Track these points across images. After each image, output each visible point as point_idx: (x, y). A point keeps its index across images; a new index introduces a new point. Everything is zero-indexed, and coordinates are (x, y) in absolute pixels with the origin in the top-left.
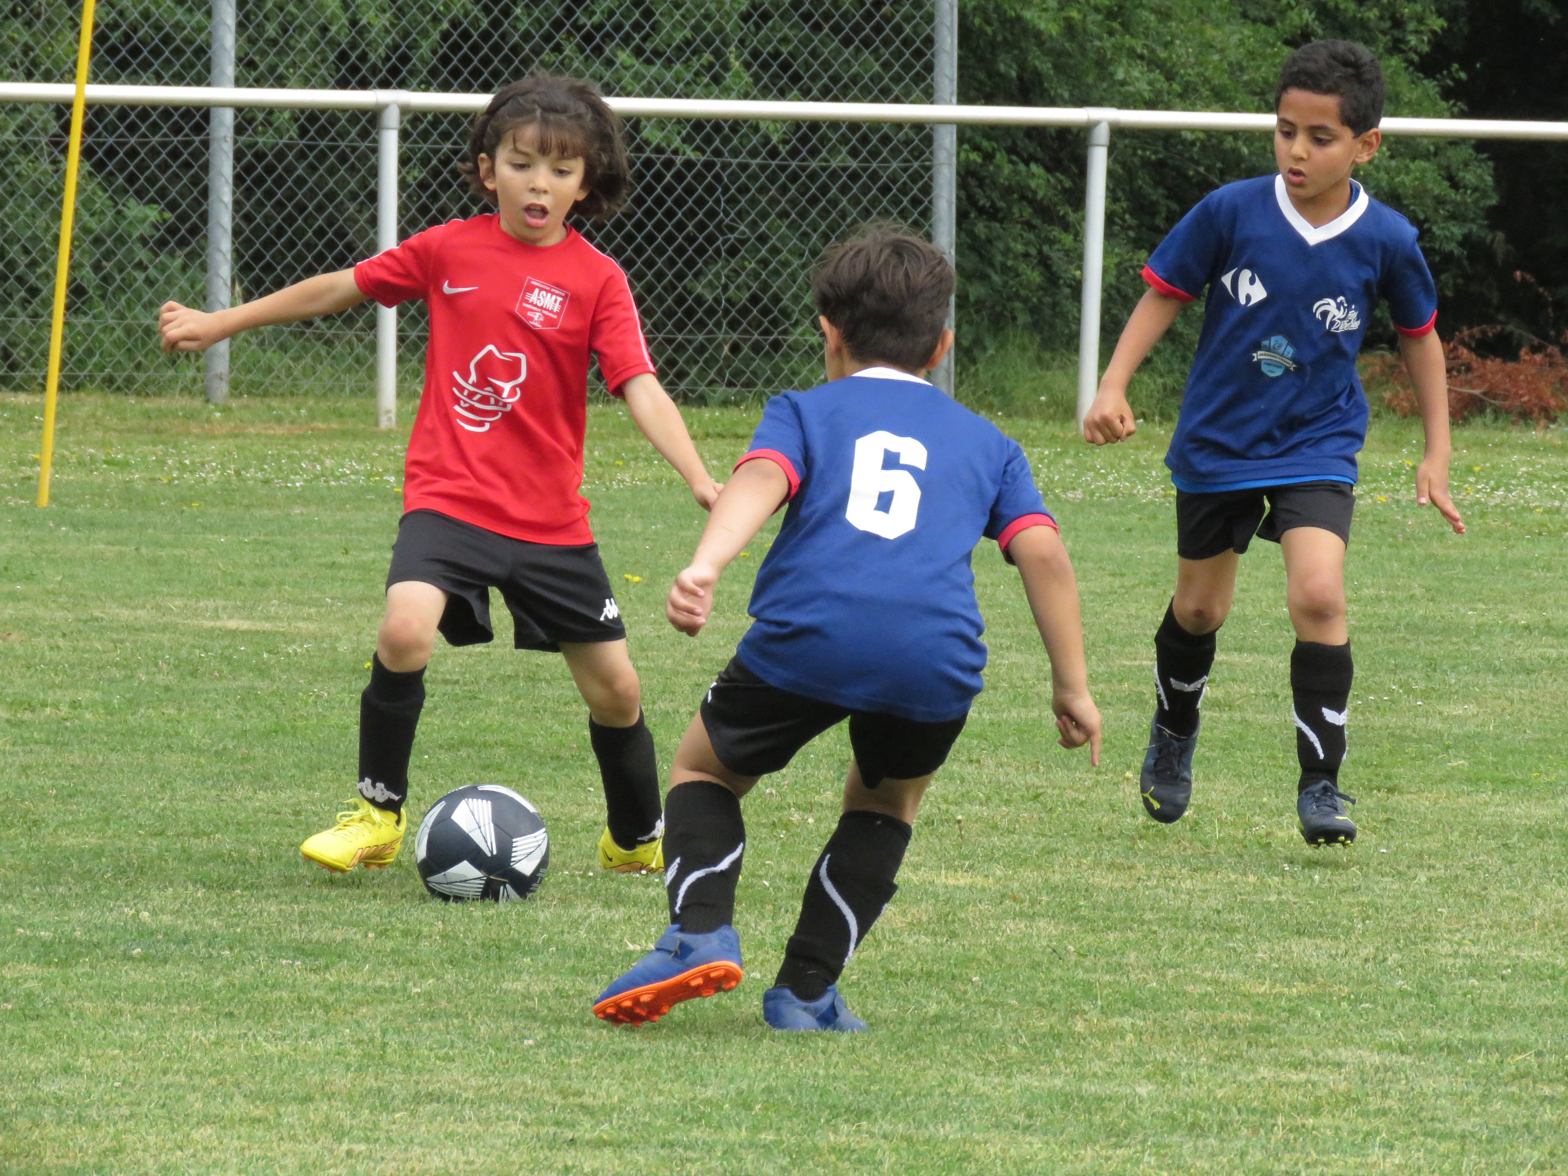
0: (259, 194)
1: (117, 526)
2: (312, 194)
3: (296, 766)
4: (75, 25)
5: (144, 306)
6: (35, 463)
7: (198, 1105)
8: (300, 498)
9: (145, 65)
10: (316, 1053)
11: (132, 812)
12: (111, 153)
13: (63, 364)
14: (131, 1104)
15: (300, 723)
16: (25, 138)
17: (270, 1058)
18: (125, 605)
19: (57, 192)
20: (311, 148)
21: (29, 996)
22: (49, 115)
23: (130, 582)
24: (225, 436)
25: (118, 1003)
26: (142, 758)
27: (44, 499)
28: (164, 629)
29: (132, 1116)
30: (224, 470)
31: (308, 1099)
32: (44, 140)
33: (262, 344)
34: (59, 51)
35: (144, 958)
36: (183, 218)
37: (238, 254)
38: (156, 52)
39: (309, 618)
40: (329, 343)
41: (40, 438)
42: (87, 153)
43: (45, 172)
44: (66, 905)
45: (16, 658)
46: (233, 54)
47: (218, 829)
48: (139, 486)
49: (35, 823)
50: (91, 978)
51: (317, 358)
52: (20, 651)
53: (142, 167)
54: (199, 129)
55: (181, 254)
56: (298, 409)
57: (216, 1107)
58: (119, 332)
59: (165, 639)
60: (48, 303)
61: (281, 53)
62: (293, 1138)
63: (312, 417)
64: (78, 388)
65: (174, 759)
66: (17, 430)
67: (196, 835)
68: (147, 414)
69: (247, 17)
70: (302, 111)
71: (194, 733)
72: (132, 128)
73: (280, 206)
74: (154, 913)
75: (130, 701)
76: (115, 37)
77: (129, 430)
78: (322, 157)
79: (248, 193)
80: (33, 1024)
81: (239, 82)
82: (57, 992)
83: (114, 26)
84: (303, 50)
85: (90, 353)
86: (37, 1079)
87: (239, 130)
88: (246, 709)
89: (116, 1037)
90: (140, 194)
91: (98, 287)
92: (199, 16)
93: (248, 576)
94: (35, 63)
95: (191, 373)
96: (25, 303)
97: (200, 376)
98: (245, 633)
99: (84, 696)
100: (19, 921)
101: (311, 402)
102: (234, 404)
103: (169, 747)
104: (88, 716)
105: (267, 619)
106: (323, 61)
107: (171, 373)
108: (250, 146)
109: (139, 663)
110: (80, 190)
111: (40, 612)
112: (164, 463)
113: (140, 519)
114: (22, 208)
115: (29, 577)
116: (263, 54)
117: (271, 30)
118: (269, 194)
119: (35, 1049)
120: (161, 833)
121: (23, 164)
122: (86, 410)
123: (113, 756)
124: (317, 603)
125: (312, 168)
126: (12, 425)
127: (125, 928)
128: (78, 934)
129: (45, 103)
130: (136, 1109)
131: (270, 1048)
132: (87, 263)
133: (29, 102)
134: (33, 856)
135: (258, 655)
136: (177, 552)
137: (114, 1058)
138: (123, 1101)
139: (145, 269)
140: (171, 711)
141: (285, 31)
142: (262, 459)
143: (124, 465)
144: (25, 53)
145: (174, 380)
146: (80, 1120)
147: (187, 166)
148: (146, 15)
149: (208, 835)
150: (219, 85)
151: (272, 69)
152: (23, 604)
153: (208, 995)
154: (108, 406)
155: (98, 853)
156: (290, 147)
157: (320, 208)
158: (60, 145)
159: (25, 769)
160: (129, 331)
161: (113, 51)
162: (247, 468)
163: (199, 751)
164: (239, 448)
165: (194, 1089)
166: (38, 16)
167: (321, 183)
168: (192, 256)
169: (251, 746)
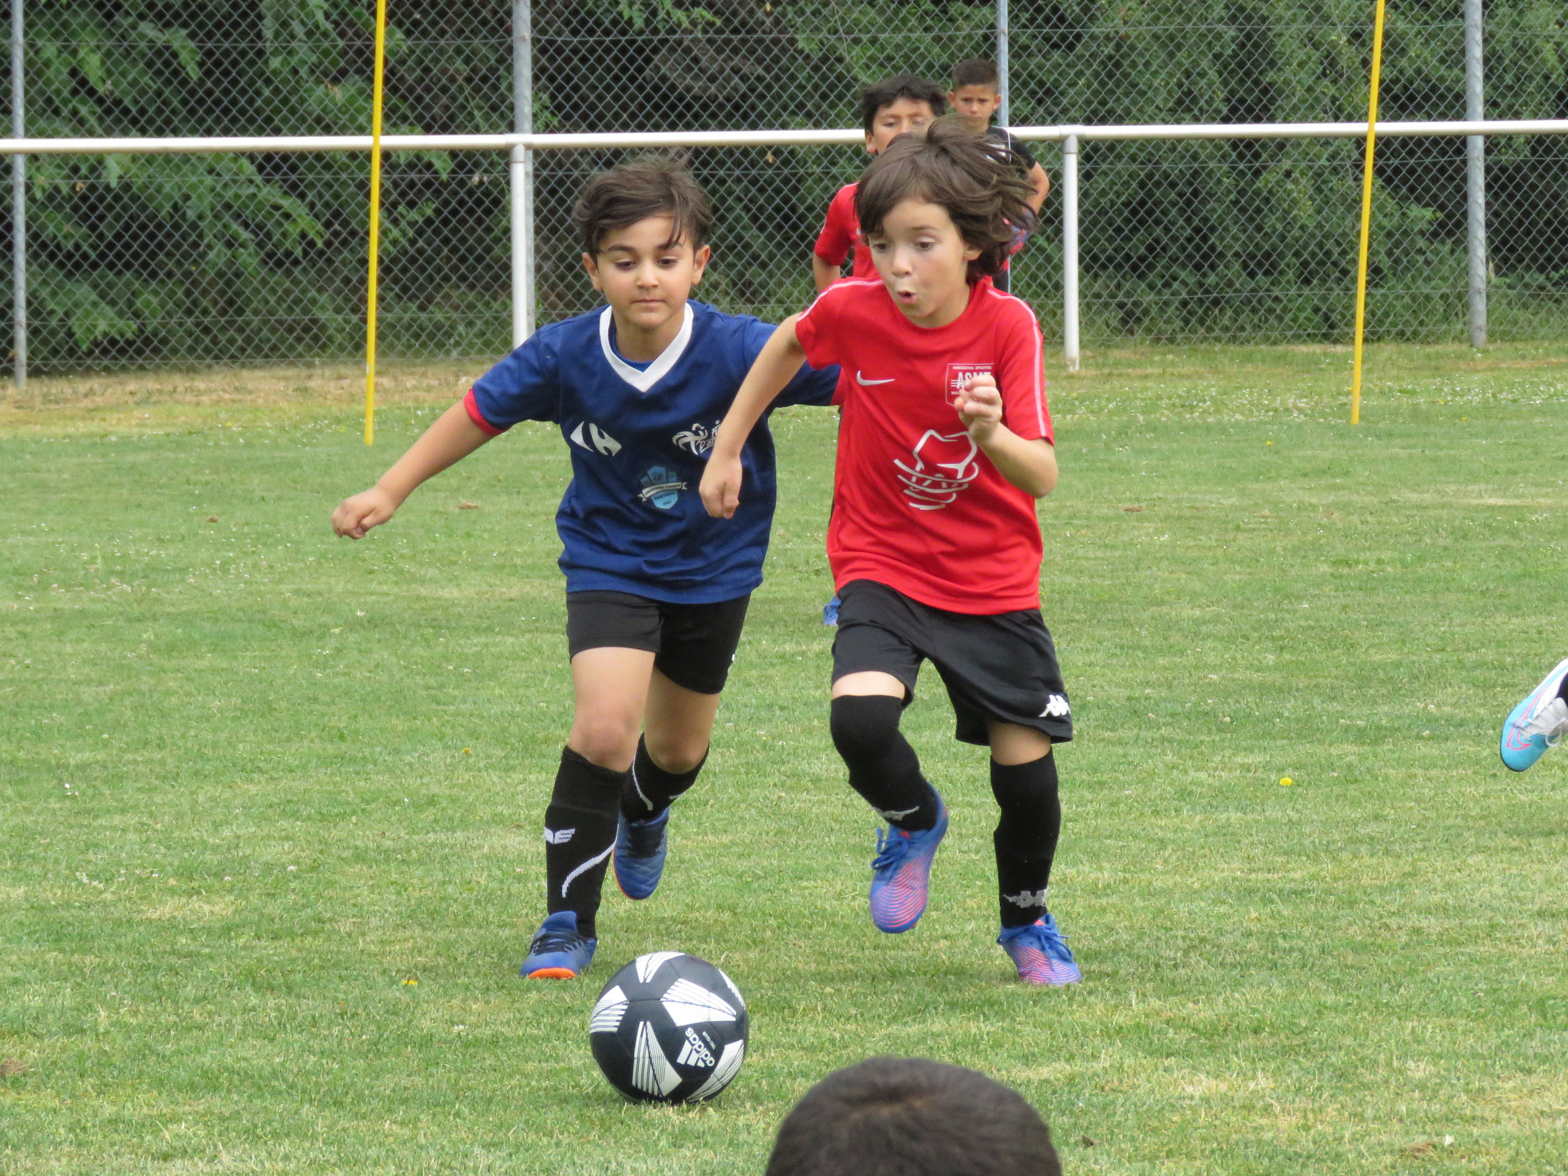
0: (1504, 197)
1: (1409, 436)
2: (1542, 195)
3: (1539, 599)
4: (1368, 81)
5: (1425, 280)
6: (1349, 393)
7: (1472, 840)
8: (1540, 411)
9: (1419, 107)
10: (1556, 801)
11: (1421, 635)
12: (1397, 171)
13: (1367, 324)
14: (1422, 840)
15: (1541, 570)
16: (1335, 163)
17: (1523, 805)
18: (1414, 491)
19: (1358, 201)
20: (1540, 162)
21: (1349, 766)
22: (1351, 146)
23: (1417, 474)
24: (1484, 370)
25: (1413, 770)
26: (1428, 597)
27: (1355, 419)
28: (1443, 507)
29: (1425, 848)
30: (1484, 393)
31: (1552, 833)
32: (1348, 164)
33: (1509, 304)
34: (1357, 100)
35: (1431, 738)
36: (1450, 216)
37: (1490, 240)
38: (1427, 98)
39: (1547, 495)
40: (1557, 301)
41: (1352, 376)
42: (1379, 172)
43: (1350, 187)
44: (1375, 702)
45: (1338, 530)
46: (1482, 98)
47: (1483, 644)
48: (1424, 407)
49: (1352, 645)
50: (1393, 752)
51: (1550, 312)
52: (1340, 525)
53: (1419, 180)
54: (1459, 152)
55: (1449, 242)
56: (1537, 349)
57: (1485, 841)
58: (1407, 299)
59: (1444, 513)
60: (1354, 280)
61: (1516, 95)
62: (1540, 861)
63: (1547, 355)
64: (1379, 339)
65: (1451, 598)
66: (1336, 370)
67: (1468, 650)
68: (1428, 356)
69: (1491, 70)
70: (1533, 136)
71: (1466, 578)
72: (1411, 153)
73: (1519, 205)
74: (1438, 706)
75: (1419, 558)
76: (1396, 89)
77: (1416, 368)
78: (1548, 168)
79: (1496, 196)
80: (1353, 786)
81: (1486, 117)
82: (1369, 763)
83: (1396, 81)
84: (1531, 93)
85: (1386, 314)
86: (1356, 825)
87: (1488, 151)
88: (1502, 560)
89: (1411, 793)
90: (1418, 200)
91: (1391, 268)
92: (1456, 71)
93: (1502, 467)
94: (1340, 109)
95: (1459, 326)
96: (1339, 281)
97: (1466, 328)
98: (1500, 507)
99: (1385, 555)
100: (1342, 715)
101: (1546, 344)
102: (1491, 347)
103: (1448, 589)
104: (1389, 569)
105: (1517, 497)
106: (1547, 100)
107: (1444, 326)
108: (1496, 163)
109: (1425, 532)
110: (1374, 199)
111: (1355, 498)
112: (1442, 390)
113: (1425, 430)
114: (1334, 213)
115: (1346, 474)
116: (1504, 96)
117: (1508, 79)
118: (1511, 196)
119: (1354, 803)
120: (1443, 650)
121: (1334, 181)
122: (1384, 355)
123: (1408, 597)
124: (1552, 484)
125: (1541, 177)
126: (1332, 368)
127: (1417, 717)
128: (1384, 722)
129: (1348, 137)
130: (1427, 844)
131: (1523, 798)
132: (1383, 250)
133: (1336, 137)
134: (1351, 669)
135: (1511, 523)
136: (1452, 452)
137: (1411, 808)
138: (1417, 838)
139: (1424, 253)
140: (1449, 564)
141: (1519, 80)
142: (1512, 385)
143: (1412, 393)
144: (1333, 103)
145: (1445, 333)
146: (1387, 852)
147: (1451, 179)
148: (1419, 71)
149: (1476, 650)
150: (1473, 119)
151: (1510, 107)
152: (1341, 493)
153: (1478, 762)
154: (1400, 352)
155: (1397, 665)
156: (1525, 162)
157: (1548, 205)
158: (1359, 166)
159: (1344, 608)
160: (1414, 298)
161: (1396, 98)
162: (1501, 392)
163: (1468, 591)
164: (1495, 379)
165: (1469, 829)
166: (1341, 75)
167: (1548, 187)
168: (1457, 243)
169: (1506, 586)
